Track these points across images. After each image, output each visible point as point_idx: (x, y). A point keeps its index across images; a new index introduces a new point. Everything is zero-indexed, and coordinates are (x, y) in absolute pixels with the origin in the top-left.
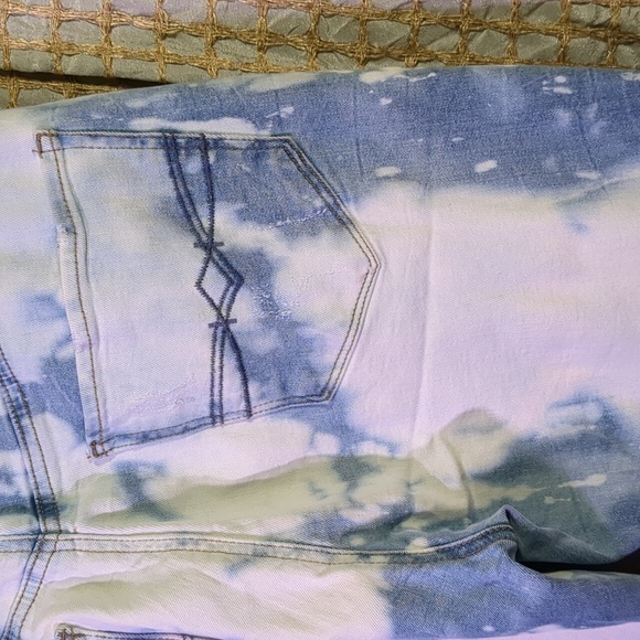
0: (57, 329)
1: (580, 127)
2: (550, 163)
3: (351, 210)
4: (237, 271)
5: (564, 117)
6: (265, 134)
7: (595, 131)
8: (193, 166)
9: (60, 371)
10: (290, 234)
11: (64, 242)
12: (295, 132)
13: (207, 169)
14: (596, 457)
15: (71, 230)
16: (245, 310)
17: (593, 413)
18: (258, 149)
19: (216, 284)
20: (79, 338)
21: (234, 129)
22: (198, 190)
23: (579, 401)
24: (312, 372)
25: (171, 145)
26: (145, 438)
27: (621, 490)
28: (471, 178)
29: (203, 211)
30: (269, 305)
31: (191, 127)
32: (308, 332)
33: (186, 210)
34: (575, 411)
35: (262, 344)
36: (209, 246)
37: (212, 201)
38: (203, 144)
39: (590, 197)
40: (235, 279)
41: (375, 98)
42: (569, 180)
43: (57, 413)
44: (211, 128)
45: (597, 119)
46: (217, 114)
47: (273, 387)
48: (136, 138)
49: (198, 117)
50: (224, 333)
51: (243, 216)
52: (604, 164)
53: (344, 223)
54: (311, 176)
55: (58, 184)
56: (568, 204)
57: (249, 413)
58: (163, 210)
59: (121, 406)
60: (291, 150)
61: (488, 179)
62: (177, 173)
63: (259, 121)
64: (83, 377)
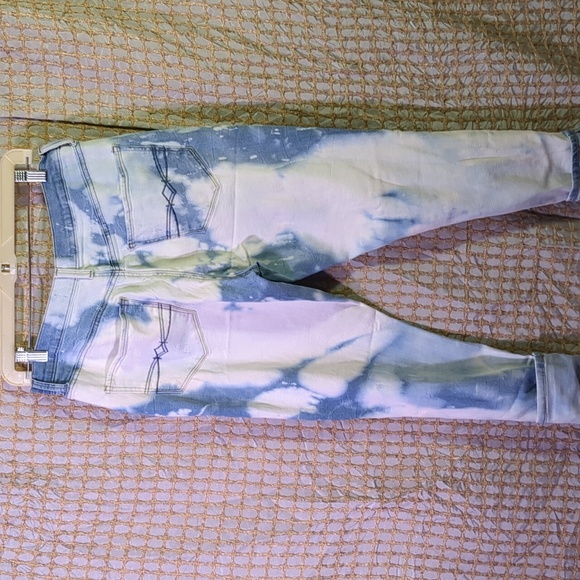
0: (119, 207)
1: (283, 144)
2: (274, 156)
3: (210, 170)
4: (175, 189)
5: (278, 142)
6: (184, 146)
7: (288, 146)
8: (161, 156)
9: (120, 220)
10: (191, 178)
11: (121, 179)
12: (193, 145)
13: (165, 157)
14: (292, 250)
15: (124, 176)
16: (177, 202)
17: (291, 237)
18: (181, 151)
19: (168, 193)
20: (126, 209)
21: (173, 145)
22: (162, 164)
23: (287, 233)
24: (199, 222)
25: (154, 149)
26: (146, 243)
27: (298, 261)
28: (249, 160)
29: (164, 170)
30: (185, 200)
31: (160, 144)
32: (197, 209)
33: (158, 170)
34: (285, 236)
35: (183, 212)
36: (166, 181)
37: (167, 168)
38: (164, 150)
39: (285, 167)
40: (174, 192)
41: (218, 136)
42: (280, 161)
43: (118, 234)
44: (166, 144)
45: (289, 141)
46: (168, 140)
47: (186, 226)
48: (143, 148)
49: (163, 141)
50: (171, 208)
51: (176, 172)
52: (291, 157)
53: (208, 174)
54: (198, 160)
55: (119, 162)
56: (278, 169)
57: (179, 235)
58: (151, 170)
59: (139, 232)
60: (192, 152)
61: (254, 161)
62: (156, 159)
63: (182, 143)
64: (127, 221)
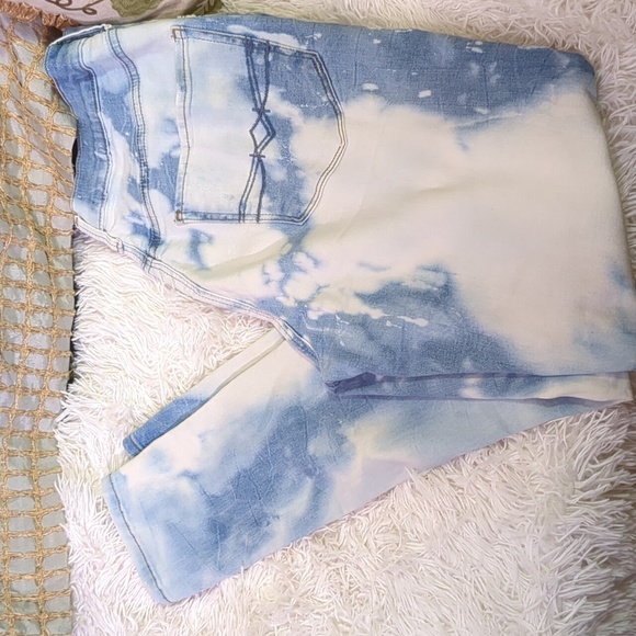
1: (484, 76)
2: (462, 98)
3: (342, 107)
4: (274, 129)
5: (475, 68)
6: (304, 48)
7: (493, 80)
8: (260, 60)
10: (306, 113)
11: (179, 95)
12: (320, 50)
13: (267, 64)
15: (184, 88)
16: (271, 154)
17: (440, 280)
18: (298, 57)
19: (260, 133)
21: (287, 42)
22: (261, 79)
23: (436, 270)
24: (299, 202)
25: (249, 44)
28: (414, 100)
29: (262, 88)
30: (286, 153)
31: (263, 36)
32: (301, 174)
33: (252, 87)
34: (431, 276)
35: (278, 175)
36: (261, 111)
37: (268, 83)
38: (267, 48)
39: (478, 126)
40: (271, 133)
41: (371, 39)
42: (471, 112)
44: (273, 38)
45: (496, 72)
46: (278, 31)
47: (278, 203)
48: (230, 37)
49: (268, 30)
50: (258, 161)
51: (284, 97)
52: (494, 104)
53: (337, 113)
54: (325, 82)
55: (182, 59)
56: (461, 129)
57: (258, 220)
58: (239, 84)
60: (317, 62)
61: (424, 104)
62: (250, 63)
63: (302, 40)
